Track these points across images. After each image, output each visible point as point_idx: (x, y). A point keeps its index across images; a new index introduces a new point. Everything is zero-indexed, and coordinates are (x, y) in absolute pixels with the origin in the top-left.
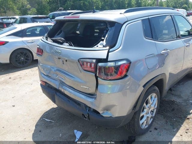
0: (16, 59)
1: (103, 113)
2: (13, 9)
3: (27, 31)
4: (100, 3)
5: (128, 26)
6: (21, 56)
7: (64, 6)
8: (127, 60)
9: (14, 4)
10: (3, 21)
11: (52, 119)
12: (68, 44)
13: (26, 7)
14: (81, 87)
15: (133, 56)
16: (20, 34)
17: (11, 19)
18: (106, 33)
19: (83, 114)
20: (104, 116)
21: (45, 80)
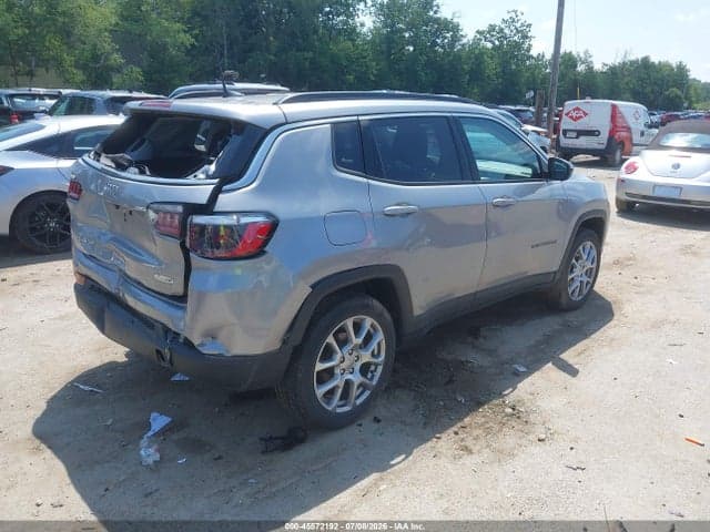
0: (31, 223)
1: (202, 345)
2: (59, 63)
3: (78, 138)
4: (374, 64)
5: (280, 138)
6: (48, 215)
7: (241, 65)
8: (268, 214)
9: (65, 47)
10: (13, 103)
11: (98, 386)
12: (136, 170)
13: (107, 59)
14: (153, 278)
15: (284, 208)
16: (55, 149)
17: (41, 97)
18: (222, 148)
19: (158, 351)
20: (205, 351)
21: (85, 271)
